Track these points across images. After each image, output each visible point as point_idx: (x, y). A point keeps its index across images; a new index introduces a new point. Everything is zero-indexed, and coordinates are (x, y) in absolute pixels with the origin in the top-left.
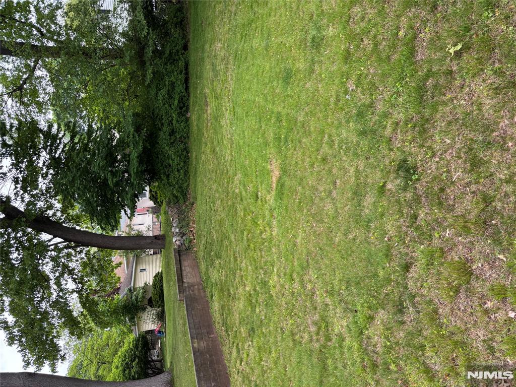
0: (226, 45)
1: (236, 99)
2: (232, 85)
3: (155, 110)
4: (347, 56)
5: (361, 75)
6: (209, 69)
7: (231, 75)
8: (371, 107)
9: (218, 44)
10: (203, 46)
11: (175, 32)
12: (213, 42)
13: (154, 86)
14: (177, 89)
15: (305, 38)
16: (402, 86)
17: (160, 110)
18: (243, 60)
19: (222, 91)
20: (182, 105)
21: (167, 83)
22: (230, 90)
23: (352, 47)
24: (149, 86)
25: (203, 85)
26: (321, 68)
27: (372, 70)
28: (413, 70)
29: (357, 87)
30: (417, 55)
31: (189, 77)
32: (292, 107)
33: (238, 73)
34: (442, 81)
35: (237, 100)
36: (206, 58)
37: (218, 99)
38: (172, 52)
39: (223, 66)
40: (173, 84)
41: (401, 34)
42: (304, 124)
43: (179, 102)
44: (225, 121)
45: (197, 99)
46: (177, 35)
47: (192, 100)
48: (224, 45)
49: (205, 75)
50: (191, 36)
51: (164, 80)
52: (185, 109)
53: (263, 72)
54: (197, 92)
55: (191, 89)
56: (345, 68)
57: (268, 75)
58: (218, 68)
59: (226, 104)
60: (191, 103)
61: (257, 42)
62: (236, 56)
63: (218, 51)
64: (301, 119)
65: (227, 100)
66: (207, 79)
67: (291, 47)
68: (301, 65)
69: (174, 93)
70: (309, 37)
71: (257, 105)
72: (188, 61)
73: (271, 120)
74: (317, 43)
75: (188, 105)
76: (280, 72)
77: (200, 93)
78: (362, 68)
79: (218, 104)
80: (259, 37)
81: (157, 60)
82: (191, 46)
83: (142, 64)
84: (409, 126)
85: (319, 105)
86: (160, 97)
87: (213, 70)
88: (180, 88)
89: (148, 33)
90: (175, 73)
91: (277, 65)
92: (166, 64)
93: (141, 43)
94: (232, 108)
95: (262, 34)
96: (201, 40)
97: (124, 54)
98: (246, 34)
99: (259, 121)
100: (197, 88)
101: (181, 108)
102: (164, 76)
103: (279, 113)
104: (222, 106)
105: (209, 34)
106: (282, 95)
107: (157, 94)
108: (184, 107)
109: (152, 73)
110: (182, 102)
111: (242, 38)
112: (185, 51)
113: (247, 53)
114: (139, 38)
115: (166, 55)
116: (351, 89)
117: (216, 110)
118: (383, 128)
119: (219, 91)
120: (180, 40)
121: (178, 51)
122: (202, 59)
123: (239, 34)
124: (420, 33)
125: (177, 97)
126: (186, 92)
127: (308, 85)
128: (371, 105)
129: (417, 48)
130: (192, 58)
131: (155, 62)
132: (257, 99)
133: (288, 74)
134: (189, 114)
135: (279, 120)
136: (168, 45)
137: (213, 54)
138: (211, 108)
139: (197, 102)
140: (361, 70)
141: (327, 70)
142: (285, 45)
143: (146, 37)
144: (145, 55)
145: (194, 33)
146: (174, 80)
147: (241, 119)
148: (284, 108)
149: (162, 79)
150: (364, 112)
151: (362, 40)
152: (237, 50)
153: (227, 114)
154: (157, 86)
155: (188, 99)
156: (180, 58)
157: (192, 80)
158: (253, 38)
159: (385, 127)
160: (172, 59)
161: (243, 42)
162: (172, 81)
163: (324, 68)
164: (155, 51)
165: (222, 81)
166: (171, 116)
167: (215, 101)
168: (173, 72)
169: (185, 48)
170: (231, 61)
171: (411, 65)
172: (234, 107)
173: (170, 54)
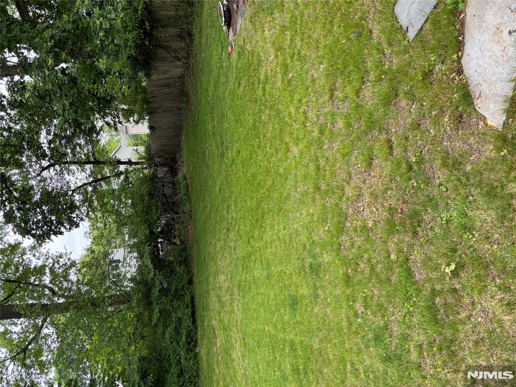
0: (229, 276)
1: (245, 330)
2: (239, 315)
3: (163, 350)
4: (348, 279)
5: (366, 297)
6: (215, 300)
7: (237, 305)
8: (387, 329)
9: (221, 277)
10: (207, 279)
11: (180, 270)
12: (216, 275)
13: (161, 326)
14: (184, 324)
15: (303, 266)
16: (412, 306)
17: (167, 350)
18: (247, 289)
19: (229, 322)
20: (190, 340)
21: (174, 319)
22: (238, 320)
23: (350, 271)
24: (156, 325)
25: (210, 317)
26: (325, 293)
27: (376, 292)
28: (417, 290)
29: (366, 309)
30: (415, 275)
31: (195, 310)
32: (305, 334)
33: (244, 303)
34: (450, 300)
35: (247, 330)
36: (210, 290)
37: (226, 331)
38: (178, 289)
39: (228, 297)
40: (180, 320)
41: (393, 257)
42: (321, 352)
43: (187, 337)
44: (236, 353)
45: (205, 331)
46: (182, 272)
47: (200, 333)
48: (227, 277)
49: (211, 307)
50: (195, 271)
51: (170, 317)
52: (192, 344)
53: (268, 300)
54: (204, 324)
55: (198, 322)
56: (349, 291)
57: (274, 303)
58: (224, 299)
59: (236, 335)
60: (199, 337)
61: (258, 273)
62: (240, 287)
63: (222, 283)
64: (316, 346)
65: (236, 331)
66: (213, 310)
67: (291, 275)
68: (305, 291)
69: (182, 329)
70: (307, 264)
71: (268, 334)
72: (194, 295)
73: (284, 350)
74: (315, 269)
75: (196, 340)
76: (285, 299)
77: (208, 325)
78: (366, 291)
79: (227, 335)
80: (260, 267)
81: (163, 299)
82: (196, 280)
83: (149, 304)
84: (435, 349)
85: (332, 330)
86: (167, 336)
87: (219, 302)
88: (187, 322)
89: (155, 275)
90: (182, 308)
91: (281, 292)
92: (172, 301)
93: (148, 285)
94: (242, 339)
95: (262, 264)
96: (205, 273)
97: (131, 298)
98: (247, 266)
99: (272, 352)
100: (204, 320)
101: (189, 344)
102: (170, 313)
103: (292, 341)
104: (231, 337)
105: (212, 267)
106: (292, 322)
107: (164, 333)
108: (192, 342)
109: (158, 312)
110: (190, 337)
111: (243, 269)
112: (190, 285)
113: (250, 283)
114: (147, 280)
115: (172, 292)
116: (360, 312)
117: (226, 342)
118: (407, 352)
119: (227, 322)
120: (185, 276)
121: (183, 287)
122: (207, 292)
123: (240, 266)
124: (410, 255)
125: (184, 332)
126: (194, 325)
127: (316, 310)
128: (386, 327)
129: (413, 269)
130: (198, 291)
131: (162, 300)
132: (266, 328)
133: (293, 300)
134: (198, 349)
135: (293, 349)
136: (174, 283)
137: (218, 286)
138: (220, 341)
139: (205, 335)
140: (365, 293)
141: (331, 294)
142: (286, 273)
143: (152, 279)
144: (152, 295)
145: (198, 268)
146: (181, 316)
147: (253, 351)
148: (296, 335)
149: (169, 317)
150: (381, 335)
151: (358, 264)
152: (240, 281)
153: (238, 346)
154: (164, 324)
155: (195, 333)
156: (185, 293)
157: (199, 313)
158: (254, 268)
159: (409, 351)
160: (178, 296)
161: (245, 273)
162: (178, 317)
163: (327, 292)
164: (161, 290)
165: (229, 312)
166: (179, 354)
167: (224, 332)
168: (179, 307)
169: (190, 282)
170: (236, 292)
171: (413, 285)
172: (244, 338)
173: (176, 290)
